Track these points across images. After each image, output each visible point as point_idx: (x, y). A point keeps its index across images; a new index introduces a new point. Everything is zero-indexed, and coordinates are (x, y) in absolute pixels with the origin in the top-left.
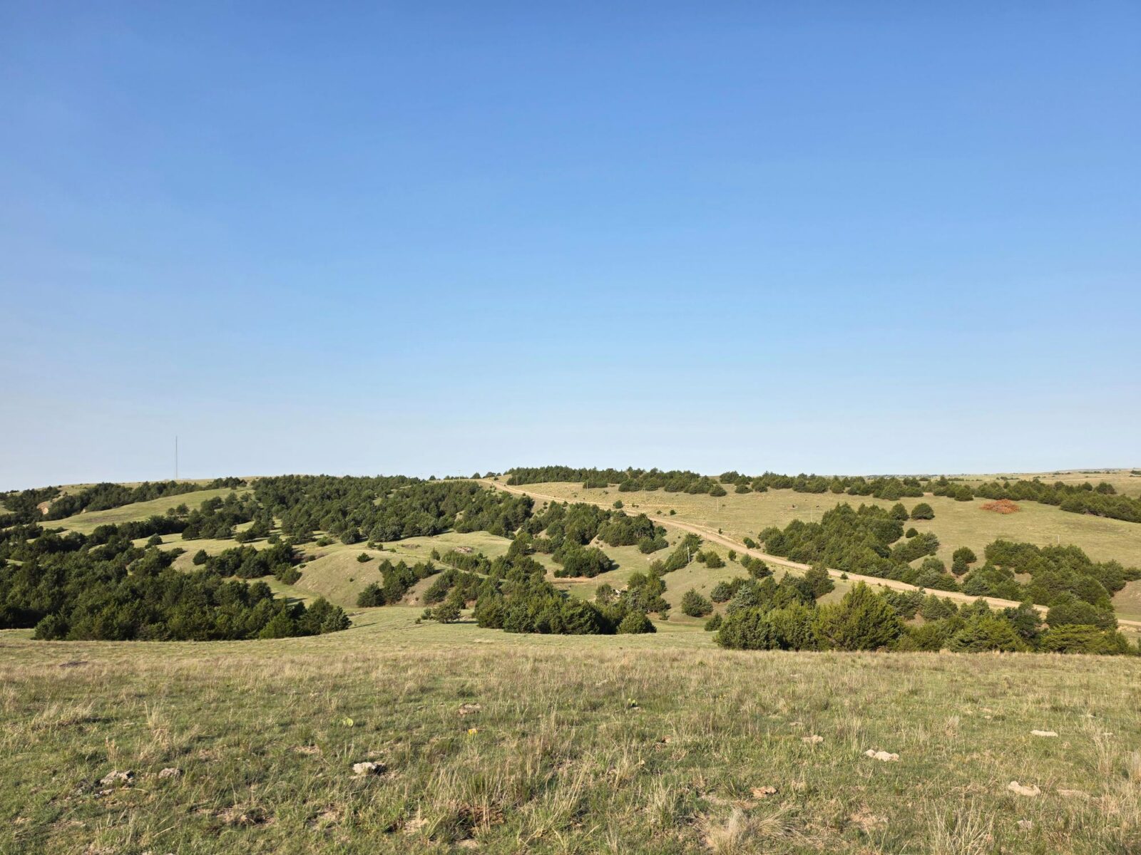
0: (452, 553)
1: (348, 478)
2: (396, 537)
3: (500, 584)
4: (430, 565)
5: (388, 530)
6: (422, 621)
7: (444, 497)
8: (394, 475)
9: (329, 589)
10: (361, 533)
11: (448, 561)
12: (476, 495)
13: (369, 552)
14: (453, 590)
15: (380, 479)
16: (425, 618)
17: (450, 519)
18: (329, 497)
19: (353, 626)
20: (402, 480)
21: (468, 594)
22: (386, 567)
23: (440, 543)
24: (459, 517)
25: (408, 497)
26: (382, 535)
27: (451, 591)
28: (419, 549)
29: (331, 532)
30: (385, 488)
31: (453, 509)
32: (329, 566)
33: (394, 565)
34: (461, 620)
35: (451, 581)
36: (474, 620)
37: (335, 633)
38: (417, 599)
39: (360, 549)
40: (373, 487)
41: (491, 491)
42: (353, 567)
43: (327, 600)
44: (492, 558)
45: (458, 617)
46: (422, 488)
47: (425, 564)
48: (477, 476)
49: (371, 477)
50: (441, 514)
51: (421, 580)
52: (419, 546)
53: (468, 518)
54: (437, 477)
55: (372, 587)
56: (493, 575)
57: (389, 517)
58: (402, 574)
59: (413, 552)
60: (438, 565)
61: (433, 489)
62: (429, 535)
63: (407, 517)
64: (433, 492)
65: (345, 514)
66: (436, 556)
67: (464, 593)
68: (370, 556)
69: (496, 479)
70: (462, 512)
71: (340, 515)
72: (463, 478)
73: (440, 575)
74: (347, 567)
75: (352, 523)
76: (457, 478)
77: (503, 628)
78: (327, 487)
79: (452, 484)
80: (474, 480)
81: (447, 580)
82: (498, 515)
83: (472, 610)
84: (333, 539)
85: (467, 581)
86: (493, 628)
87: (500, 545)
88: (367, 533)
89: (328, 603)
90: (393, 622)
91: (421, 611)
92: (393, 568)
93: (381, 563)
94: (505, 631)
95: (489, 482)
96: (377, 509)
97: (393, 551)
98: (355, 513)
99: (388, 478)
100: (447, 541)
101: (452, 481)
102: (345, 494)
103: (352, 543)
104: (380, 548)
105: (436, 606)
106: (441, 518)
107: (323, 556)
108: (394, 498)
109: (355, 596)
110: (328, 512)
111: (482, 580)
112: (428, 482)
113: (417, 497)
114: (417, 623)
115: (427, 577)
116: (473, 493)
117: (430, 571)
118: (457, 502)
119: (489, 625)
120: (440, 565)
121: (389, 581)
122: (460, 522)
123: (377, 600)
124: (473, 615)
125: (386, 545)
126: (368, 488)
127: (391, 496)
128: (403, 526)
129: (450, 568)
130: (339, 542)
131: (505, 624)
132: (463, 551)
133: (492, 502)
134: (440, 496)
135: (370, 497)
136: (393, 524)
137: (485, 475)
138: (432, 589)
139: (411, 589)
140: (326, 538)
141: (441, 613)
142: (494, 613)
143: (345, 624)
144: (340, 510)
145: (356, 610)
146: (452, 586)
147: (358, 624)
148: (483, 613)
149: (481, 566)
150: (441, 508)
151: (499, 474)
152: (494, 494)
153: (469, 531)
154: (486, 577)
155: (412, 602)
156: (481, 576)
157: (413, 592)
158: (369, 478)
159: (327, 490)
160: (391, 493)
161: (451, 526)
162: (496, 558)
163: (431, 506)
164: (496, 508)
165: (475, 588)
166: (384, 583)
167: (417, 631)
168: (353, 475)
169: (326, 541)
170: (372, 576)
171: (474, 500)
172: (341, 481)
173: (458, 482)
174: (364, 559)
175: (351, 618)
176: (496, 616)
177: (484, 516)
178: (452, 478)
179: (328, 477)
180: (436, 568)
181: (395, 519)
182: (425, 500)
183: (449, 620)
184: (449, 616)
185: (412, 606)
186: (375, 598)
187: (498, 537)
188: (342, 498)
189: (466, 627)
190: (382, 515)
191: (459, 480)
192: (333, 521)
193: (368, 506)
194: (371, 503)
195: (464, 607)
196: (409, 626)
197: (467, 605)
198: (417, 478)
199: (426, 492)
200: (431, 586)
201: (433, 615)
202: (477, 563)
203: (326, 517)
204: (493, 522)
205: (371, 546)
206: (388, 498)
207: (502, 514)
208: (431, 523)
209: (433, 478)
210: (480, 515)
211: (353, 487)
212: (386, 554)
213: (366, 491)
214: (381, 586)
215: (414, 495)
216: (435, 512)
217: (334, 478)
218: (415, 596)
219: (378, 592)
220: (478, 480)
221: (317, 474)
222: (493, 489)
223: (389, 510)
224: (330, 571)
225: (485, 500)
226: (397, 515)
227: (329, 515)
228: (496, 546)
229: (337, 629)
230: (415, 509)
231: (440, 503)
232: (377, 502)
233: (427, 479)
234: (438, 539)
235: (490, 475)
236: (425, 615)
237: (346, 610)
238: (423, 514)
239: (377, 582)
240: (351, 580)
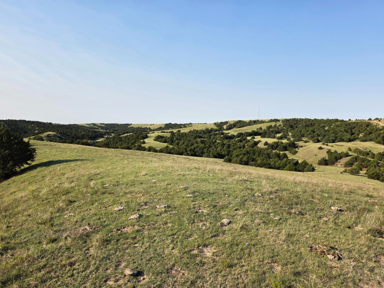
0: (357, 149)
1: (315, 119)
2: (334, 142)
3: (379, 163)
4: (347, 153)
5: (330, 139)
6: (343, 173)
7: (354, 127)
8: (334, 119)
9: (307, 158)
10: (320, 139)
11: (355, 152)
12: (369, 127)
13: (323, 146)
14: (357, 163)
15: (328, 120)
16: (344, 172)
17: (357, 136)
18: (308, 126)
19: (316, 171)
20: (337, 120)
21: (363, 165)
22: (329, 152)
23: (352, 145)
24: (361, 135)
25: (339, 127)
26: (328, 140)
27: (356, 163)
28: (343, 146)
29: (308, 138)
30: (330, 123)
31: (358, 132)
32: (307, 150)
33: (332, 151)
34: (360, 175)
35: (356, 159)
36: (366, 175)
37: (310, 172)
38: (341, 165)
39: (319, 145)
40: (325, 123)
41: (376, 126)
42: (316, 151)
43: (307, 161)
44: (375, 152)
45: (359, 173)
46: (345, 124)
47: (345, 152)
48: (370, 119)
49: (324, 119)
50: (352, 134)
51: (343, 158)
52: (343, 145)
53: (365, 136)
54: (351, 120)
55: (323, 158)
56: (376, 159)
57: (331, 134)
58: (335, 155)
59: (340, 148)
60: (350, 153)
61: (350, 124)
62: (347, 142)
63: (338, 134)
64: (350, 125)
65: (314, 132)
66: (350, 149)
67: (362, 165)
68: (323, 148)
69: (379, 121)
70: (362, 134)
71: (312, 133)
72: (364, 120)
73: (351, 157)
74: (314, 151)
75: (316, 135)
76: (361, 120)
77: (379, 180)
78: (307, 122)
79: (358, 123)
80: (368, 121)
81: (354, 159)
82: (379, 136)
83: (365, 172)
84: (309, 141)
85: (363, 160)
86: (375, 179)
87: (380, 148)
88: (322, 139)
89: (307, 162)
90: (331, 172)
91: (343, 169)
92: (332, 153)
93: (327, 150)
94: (380, 181)
95: (376, 122)
96: (327, 131)
97: (332, 146)
98: (318, 132)
99: (331, 120)
100: (355, 144)
101: (358, 121)
102: (314, 125)
103: (316, 143)
104: (327, 145)
105: (350, 168)
106: (353, 135)
107: (305, 146)
108: (333, 127)
109: (317, 161)
110: (307, 131)
111: (370, 161)
112: (347, 121)
113: (343, 127)
114: (341, 173)
115: (345, 157)
116: (368, 126)
117: (347, 155)
118: (360, 130)
119: (372, 178)
120: (351, 153)
121: (330, 157)
122: (361, 137)
123: (325, 163)
124: (365, 174)
125: (329, 144)
126: (323, 123)
127: (332, 126)
128: (336, 138)
129: (356, 155)
130: (311, 142)
131: (381, 178)
132: (362, 149)
133: (377, 130)
134: (353, 127)
135: (323, 126)
136: (333, 137)
137: (374, 119)
138: (348, 162)
139: (339, 161)
140: (306, 140)
141: (351, 171)
142: (375, 174)
143: (313, 170)
144: (312, 131)
145: (317, 166)
146: (356, 162)
147: (318, 171)
148: (371, 173)
149: (370, 155)
150: (353, 132)
151: (381, 119)
152: (378, 127)
153: (365, 141)
154: (372, 160)
155: (339, 166)
156: (370, 159)
157: (340, 162)
158: (323, 119)
159: (308, 123)
160: (332, 125)
161: (357, 139)
162: (377, 152)
163: (349, 131)
164: (378, 133)
165: (367, 163)
166: (328, 158)
167: (341, 176)
168: (317, 118)
169: (307, 141)
170: (324, 155)
171: (368, 129)
172: (313, 120)
173: (361, 122)
174: (320, 148)
175: (315, 168)
176: (376, 175)
177: (373, 136)
178: (358, 120)
179: (308, 119)
180: (350, 154)
181: (333, 135)
182: (346, 128)
183: (355, 174)
184: (355, 173)
185: (339, 167)
186: (324, 162)
187: (379, 145)
188: (313, 126)
189: (362, 178)
190: (328, 133)
191: (362, 121)
192: (310, 134)
193: (323, 130)
194: (324, 129)
195: (361, 170)
196: (338, 174)
197: (363, 170)
198: (343, 120)
199: (347, 125)
200: (347, 161)
201: (348, 171)
202: (368, 154)
203: (307, 133)
204: (377, 138)
205: (323, 144)
206: (331, 127)
207: (382, 135)
208: (348, 137)
209: (350, 120)
210: (370, 135)
211: (317, 123)
212: (329, 148)
213: (322, 124)
214: (327, 158)
215: (341, 126)
216: (350, 133)
217: (310, 119)
218: (340, 163)
219: (326, 160)
220: (370, 121)
221: (304, 118)
222: (378, 125)
223: (331, 131)
224: (308, 152)
225: (373, 129)
226: (334, 133)
227: (308, 132)
228: (378, 148)
229: (310, 171)
230: (342, 132)
231: (352, 130)
232: (326, 128)
233: (347, 120)
234: (352, 143)
235: (377, 119)
236: (344, 171)
237: (314, 165)
238: (345, 133)
239: (325, 157)
240: (316, 155)
